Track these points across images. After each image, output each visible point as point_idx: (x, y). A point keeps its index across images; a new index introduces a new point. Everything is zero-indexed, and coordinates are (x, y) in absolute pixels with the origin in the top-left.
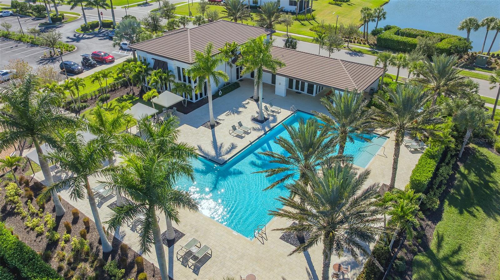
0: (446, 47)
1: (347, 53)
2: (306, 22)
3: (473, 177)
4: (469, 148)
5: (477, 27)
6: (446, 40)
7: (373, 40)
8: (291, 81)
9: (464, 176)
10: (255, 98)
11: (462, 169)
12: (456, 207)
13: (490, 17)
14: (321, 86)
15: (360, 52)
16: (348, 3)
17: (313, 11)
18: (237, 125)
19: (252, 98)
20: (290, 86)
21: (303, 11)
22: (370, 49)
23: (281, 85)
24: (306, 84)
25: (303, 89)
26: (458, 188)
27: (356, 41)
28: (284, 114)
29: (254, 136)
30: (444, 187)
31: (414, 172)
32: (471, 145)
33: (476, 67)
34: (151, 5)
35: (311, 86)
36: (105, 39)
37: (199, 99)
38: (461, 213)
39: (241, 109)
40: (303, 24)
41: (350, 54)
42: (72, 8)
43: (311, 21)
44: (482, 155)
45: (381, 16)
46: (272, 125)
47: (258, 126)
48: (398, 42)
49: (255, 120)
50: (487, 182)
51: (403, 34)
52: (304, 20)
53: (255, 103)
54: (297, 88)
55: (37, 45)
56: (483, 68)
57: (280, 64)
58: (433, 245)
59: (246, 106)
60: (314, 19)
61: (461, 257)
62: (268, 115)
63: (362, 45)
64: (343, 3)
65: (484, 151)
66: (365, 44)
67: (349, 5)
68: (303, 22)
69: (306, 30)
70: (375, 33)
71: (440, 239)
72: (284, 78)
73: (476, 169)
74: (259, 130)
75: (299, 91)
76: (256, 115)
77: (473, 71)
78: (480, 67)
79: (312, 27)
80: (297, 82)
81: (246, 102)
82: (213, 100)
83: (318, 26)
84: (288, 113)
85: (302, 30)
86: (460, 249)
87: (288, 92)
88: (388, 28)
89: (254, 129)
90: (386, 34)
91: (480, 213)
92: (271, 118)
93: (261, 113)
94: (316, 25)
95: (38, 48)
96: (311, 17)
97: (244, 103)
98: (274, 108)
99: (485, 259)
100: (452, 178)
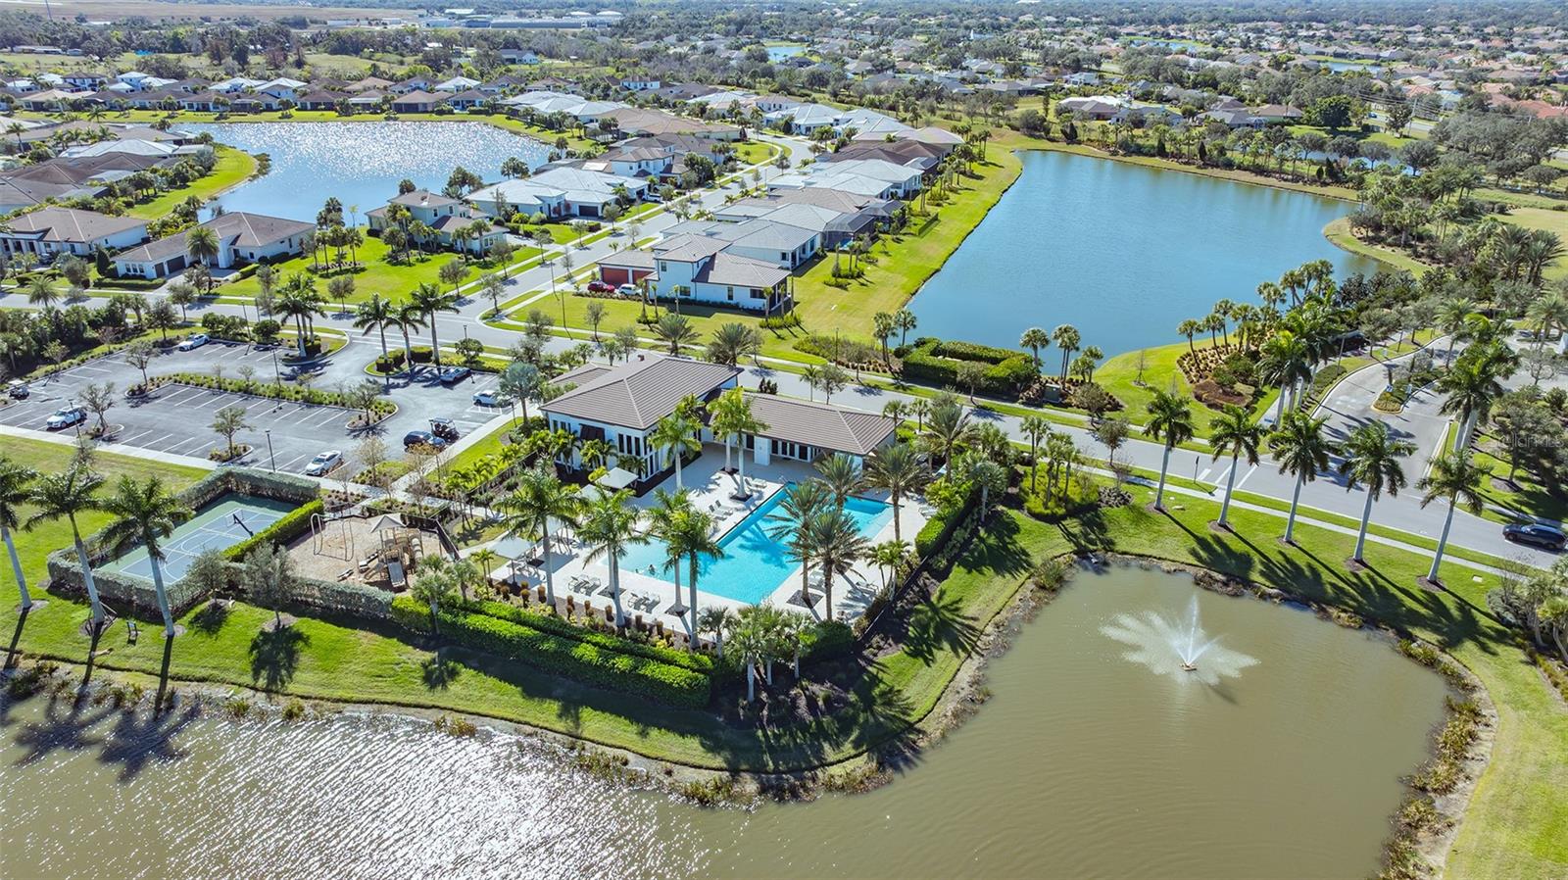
0: (1002, 374)
1: (857, 391)
2: (783, 332)
3: (992, 540)
4: (997, 512)
5: (1045, 342)
6: (1006, 362)
7: (897, 364)
8: (775, 443)
9: (982, 540)
10: (728, 469)
11: (982, 533)
12: (965, 567)
13: (1064, 326)
14: (817, 449)
15: (876, 387)
16: (861, 280)
17: (796, 303)
18: (714, 504)
19: (723, 470)
20: (774, 449)
21: (778, 305)
22: (892, 381)
23: (762, 448)
24: (797, 447)
25: (792, 454)
26: (972, 552)
27: (871, 367)
28: (771, 488)
29: (738, 517)
30: (956, 551)
31: (919, 534)
32: (1000, 508)
33: (1047, 402)
34: (470, 302)
35: (803, 449)
36: (436, 385)
37: (650, 476)
38: (970, 572)
39: (711, 486)
40: (779, 337)
41: (860, 391)
42: (366, 333)
43: (793, 329)
44: (1009, 517)
45: (908, 323)
46: (758, 503)
47: (741, 505)
48: (934, 368)
49: (734, 498)
50: (1005, 544)
51: (944, 353)
52: (780, 327)
53: (729, 477)
54: (784, 452)
55: (320, 404)
56: (1055, 405)
57: (764, 427)
58: (934, 599)
59: (718, 482)
60: (798, 323)
61: (960, 605)
62: (751, 490)
63: (881, 373)
64: (849, 281)
65: (1014, 513)
66: (885, 372)
67: (862, 284)
68: (779, 332)
69: (786, 347)
70: (899, 353)
71: (942, 593)
72: (767, 440)
73: (998, 532)
74: (744, 510)
75: (788, 456)
76: (735, 492)
77: (1040, 410)
78: (1051, 403)
79: (795, 341)
80: (784, 444)
81: (718, 475)
82: (682, 467)
83: (807, 341)
84: (777, 486)
85: (780, 349)
86: (960, 600)
87: (773, 459)
88: (920, 343)
89: (737, 510)
90: (918, 356)
91: (989, 571)
92: (755, 495)
93: (740, 487)
94: (802, 337)
95: (323, 410)
96: (792, 321)
97: (713, 477)
98: (757, 481)
99: (983, 606)
100: (968, 542)
